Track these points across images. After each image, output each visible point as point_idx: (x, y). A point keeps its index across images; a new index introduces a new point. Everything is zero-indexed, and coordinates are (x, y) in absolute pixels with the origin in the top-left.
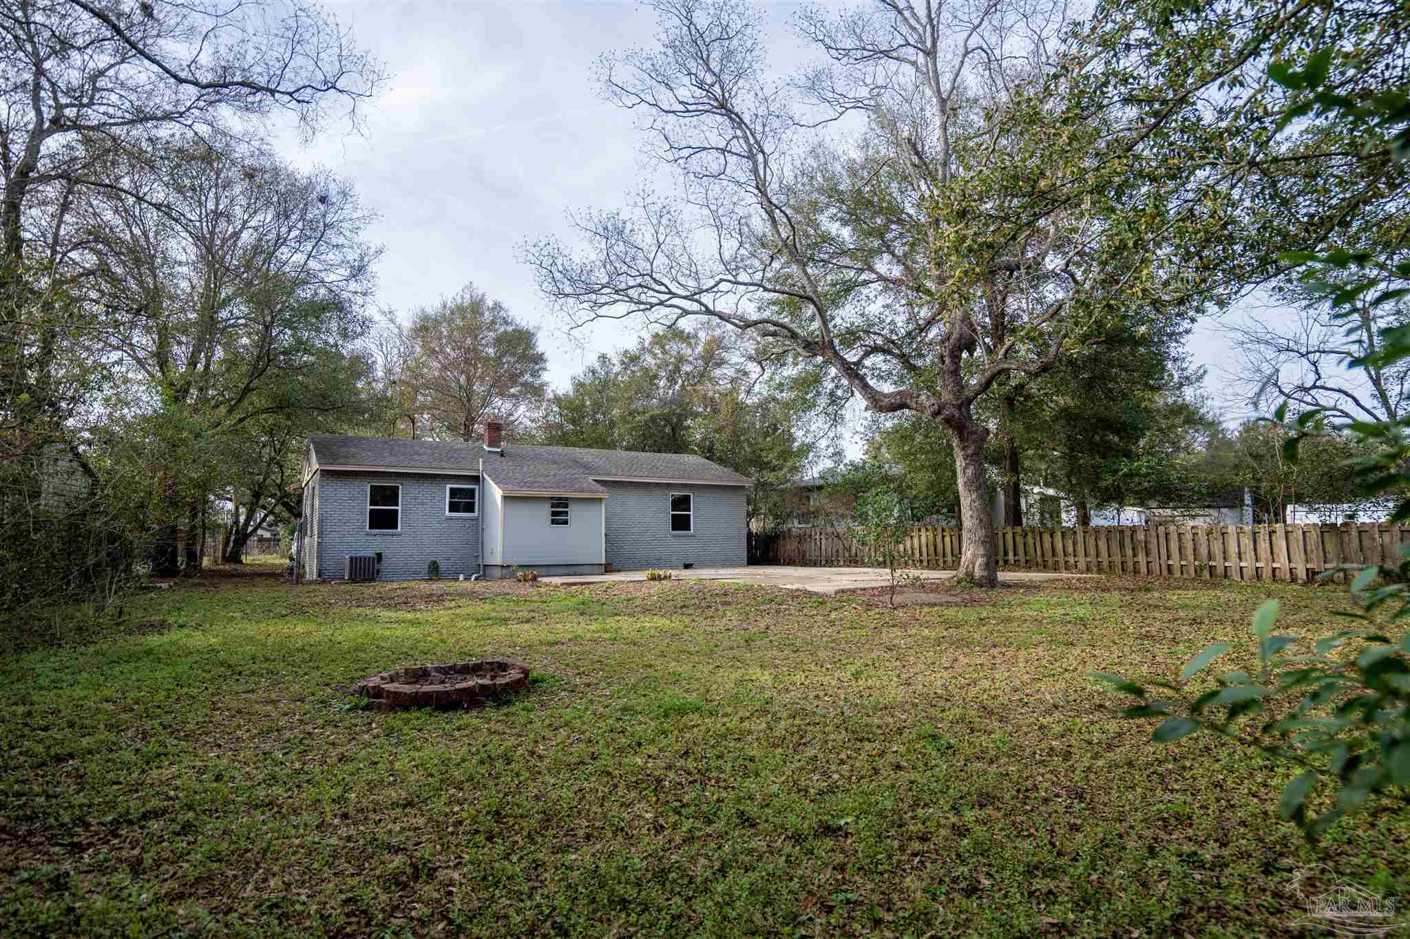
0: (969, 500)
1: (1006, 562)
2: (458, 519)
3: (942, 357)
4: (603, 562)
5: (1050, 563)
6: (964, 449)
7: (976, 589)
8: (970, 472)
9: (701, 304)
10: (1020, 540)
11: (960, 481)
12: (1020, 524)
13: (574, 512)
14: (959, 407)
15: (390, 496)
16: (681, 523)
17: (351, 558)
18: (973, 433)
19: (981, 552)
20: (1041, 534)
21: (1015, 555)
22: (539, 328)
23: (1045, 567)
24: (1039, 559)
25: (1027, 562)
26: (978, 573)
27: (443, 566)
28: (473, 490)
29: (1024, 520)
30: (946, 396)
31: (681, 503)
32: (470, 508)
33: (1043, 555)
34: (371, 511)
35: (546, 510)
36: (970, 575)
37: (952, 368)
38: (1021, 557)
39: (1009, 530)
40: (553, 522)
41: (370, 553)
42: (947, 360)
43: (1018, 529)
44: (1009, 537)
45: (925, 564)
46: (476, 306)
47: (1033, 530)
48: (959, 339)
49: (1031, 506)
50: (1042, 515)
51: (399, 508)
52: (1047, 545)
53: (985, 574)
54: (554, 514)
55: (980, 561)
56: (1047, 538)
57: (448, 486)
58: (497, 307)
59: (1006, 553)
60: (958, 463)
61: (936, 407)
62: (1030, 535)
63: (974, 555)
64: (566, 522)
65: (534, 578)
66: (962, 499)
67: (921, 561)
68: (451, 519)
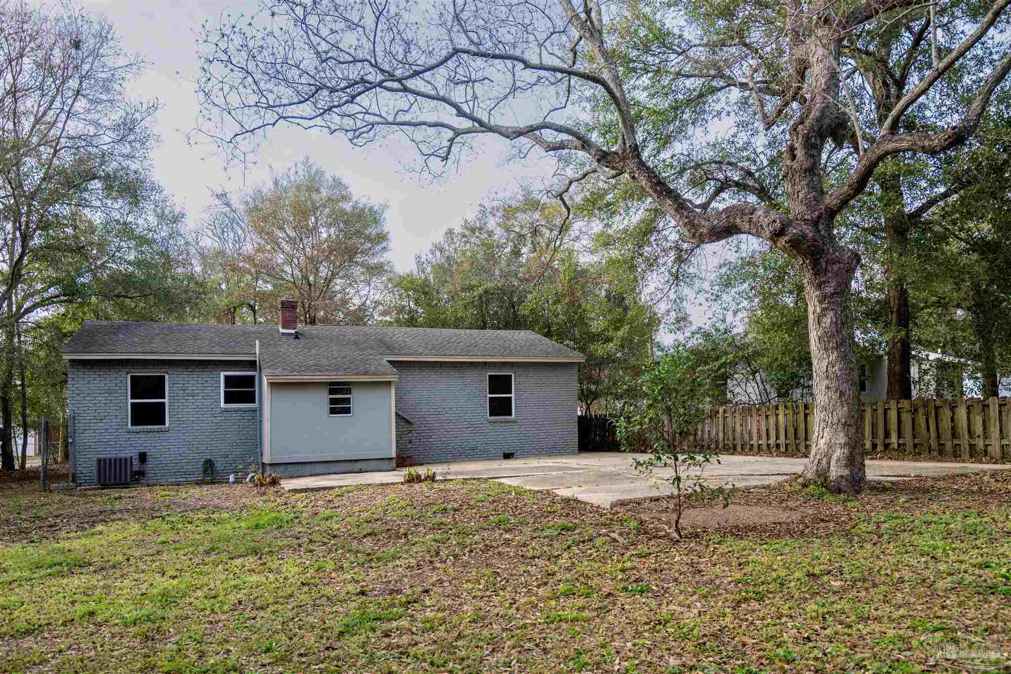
0: (825, 363)
1: (887, 446)
2: (236, 411)
3: (792, 149)
4: (394, 455)
5: (949, 446)
6: (819, 286)
7: (829, 498)
8: (827, 321)
9: (474, 119)
10: (906, 417)
11: (814, 335)
12: (908, 396)
13: (358, 398)
14: (815, 223)
15: (156, 387)
16: (500, 408)
17: (99, 460)
18: (834, 262)
19: (842, 439)
20: (937, 408)
21: (900, 436)
22: (385, 206)
23: (941, 454)
24: (933, 443)
25: (915, 446)
26: (836, 471)
27: (219, 465)
28: (253, 377)
29: (914, 393)
30: (797, 208)
31: (500, 384)
32: (249, 398)
33: (938, 437)
34: (132, 404)
35: (322, 398)
36: (822, 475)
37: (806, 165)
38: (908, 439)
39: (893, 404)
40: (333, 411)
41: (130, 452)
42: (800, 153)
43: (905, 404)
44: (893, 415)
45: (783, 449)
46: (312, 184)
47: (925, 403)
48: (819, 120)
49: (926, 372)
50: (939, 383)
51: (166, 400)
52: (946, 424)
53: (846, 472)
54: (332, 402)
55: (838, 453)
56: (946, 414)
57: (222, 375)
58: (337, 183)
59: (887, 435)
60: (810, 309)
61: (778, 225)
62: (921, 411)
63: (830, 446)
64: (347, 411)
65: (274, 482)
66: (815, 362)
67: (778, 446)
68: (227, 411)
